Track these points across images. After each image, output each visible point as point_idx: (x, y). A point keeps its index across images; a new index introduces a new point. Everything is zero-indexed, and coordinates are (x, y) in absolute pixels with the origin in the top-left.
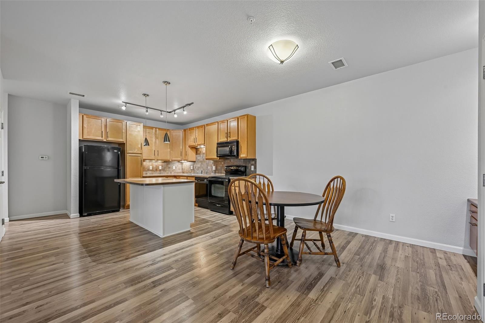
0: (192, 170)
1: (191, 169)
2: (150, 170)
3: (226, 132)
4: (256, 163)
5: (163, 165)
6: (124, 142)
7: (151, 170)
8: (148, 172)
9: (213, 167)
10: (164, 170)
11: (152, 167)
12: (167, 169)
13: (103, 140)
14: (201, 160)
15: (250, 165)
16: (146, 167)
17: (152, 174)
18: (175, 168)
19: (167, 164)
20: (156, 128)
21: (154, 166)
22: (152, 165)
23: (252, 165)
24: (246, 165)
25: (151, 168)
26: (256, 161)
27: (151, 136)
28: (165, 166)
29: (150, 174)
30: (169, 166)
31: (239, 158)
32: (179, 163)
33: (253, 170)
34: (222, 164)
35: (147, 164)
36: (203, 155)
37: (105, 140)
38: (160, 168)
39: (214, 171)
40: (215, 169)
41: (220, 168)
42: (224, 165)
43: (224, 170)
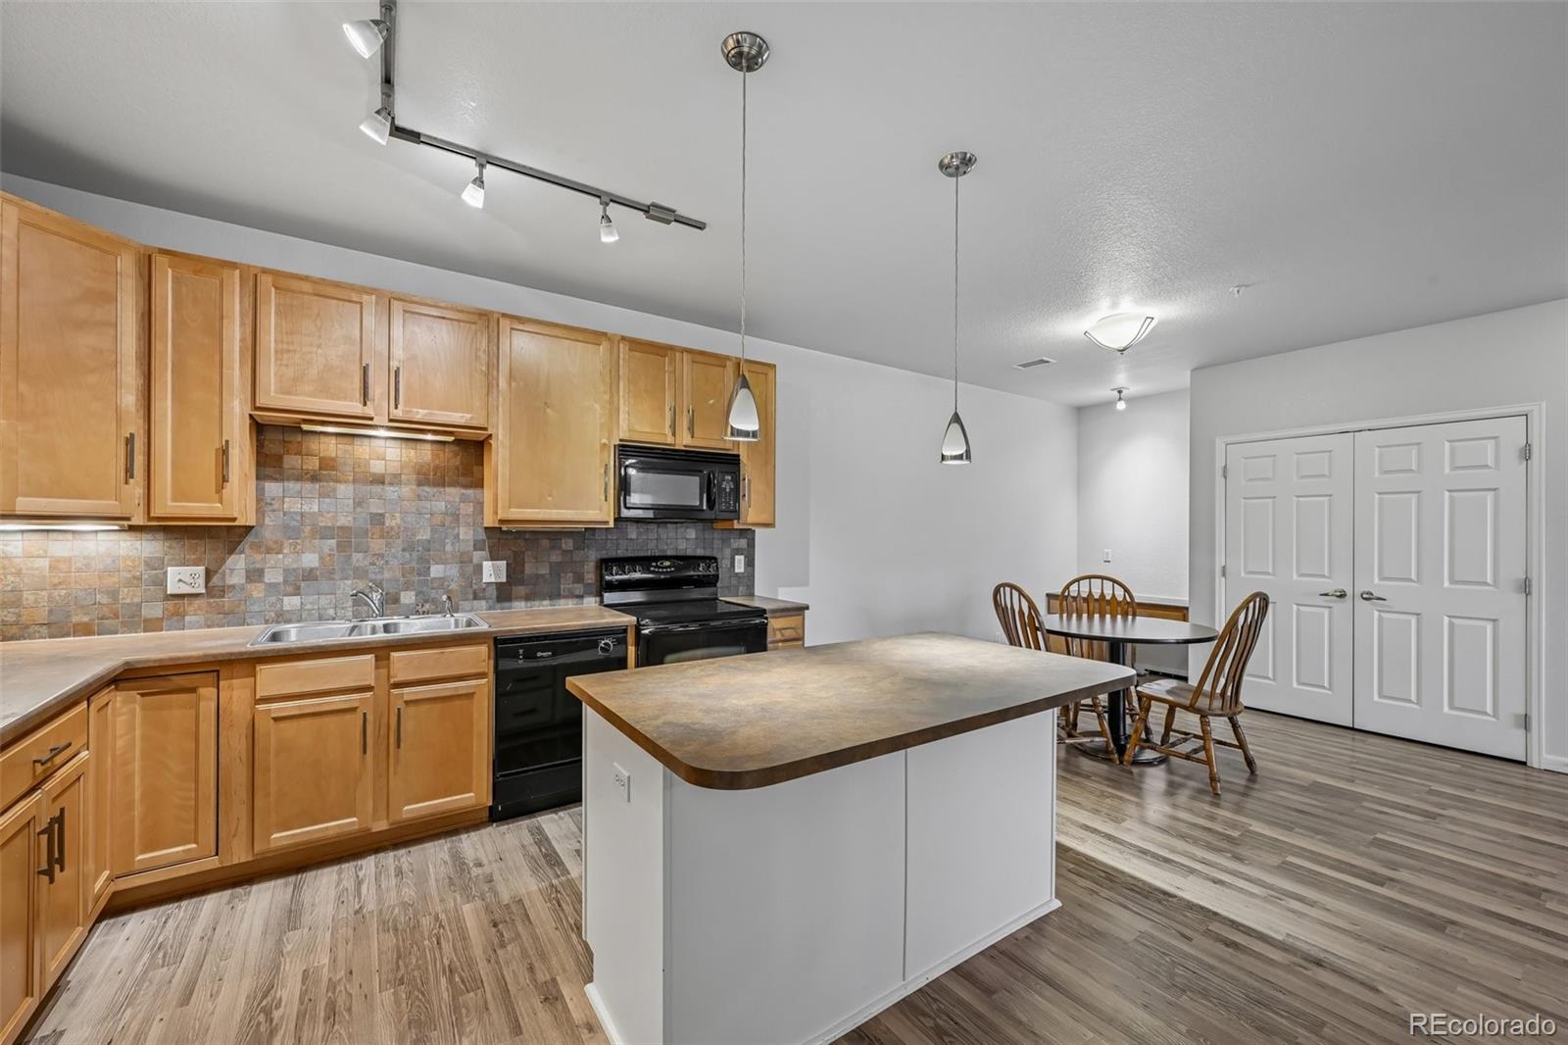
4: (751, 544)
9: (487, 565)
14: (343, 521)
15: (727, 552)
23: (738, 551)
24: (708, 553)
26: (754, 539)
33: (742, 570)
36: (377, 489)
39: (493, 592)
41: (544, 571)
42: (578, 556)
43: (579, 578)
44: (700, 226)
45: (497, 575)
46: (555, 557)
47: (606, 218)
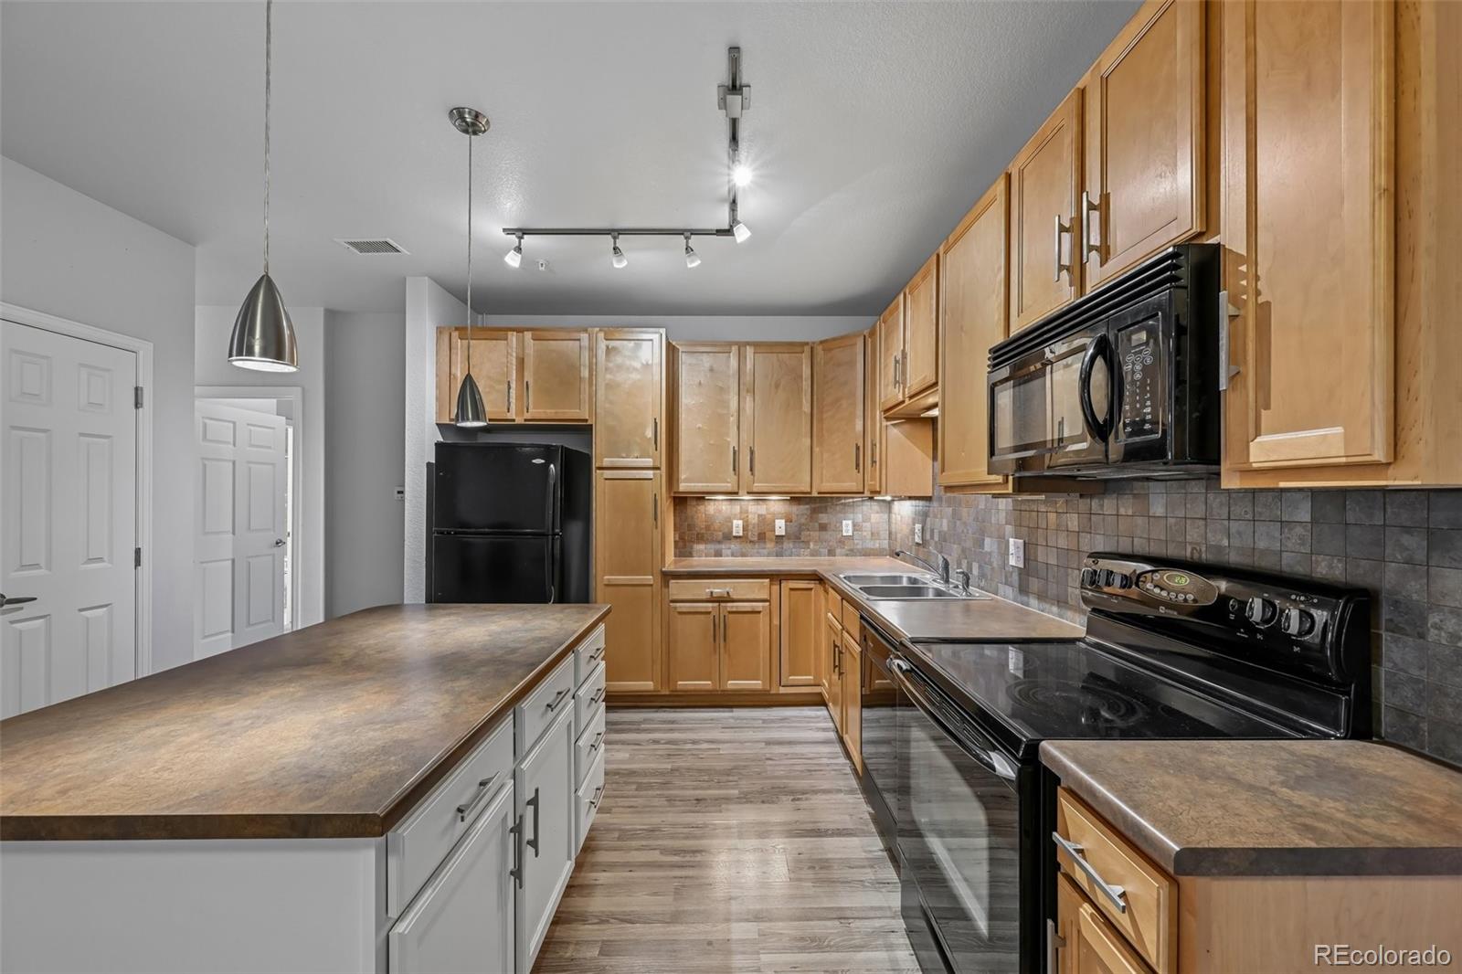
0: (917, 544)
1: (918, 540)
2: (736, 537)
5: (794, 518)
6: (586, 420)
7: (740, 537)
8: (723, 546)
9: (1012, 544)
10: (795, 536)
11: (740, 522)
12: (815, 534)
13: (514, 420)
16: (716, 526)
17: (743, 555)
18: (850, 528)
19: (814, 511)
20: (741, 346)
21: (753, 519)
22: (744, 515)
25: (737, 527)
27: (720, 384)
28: (803, 521)
29: (733, 555)
30: (824, 518)
32: (875, 506)
35: (720, 511)
37: (519, 421)
38: (780, 527)
39: (1015, 577)
40: (1021, 565)
41: (1053, 560)
42: (1085, 542)
45: (1017, 561)
46: (1062, 542)
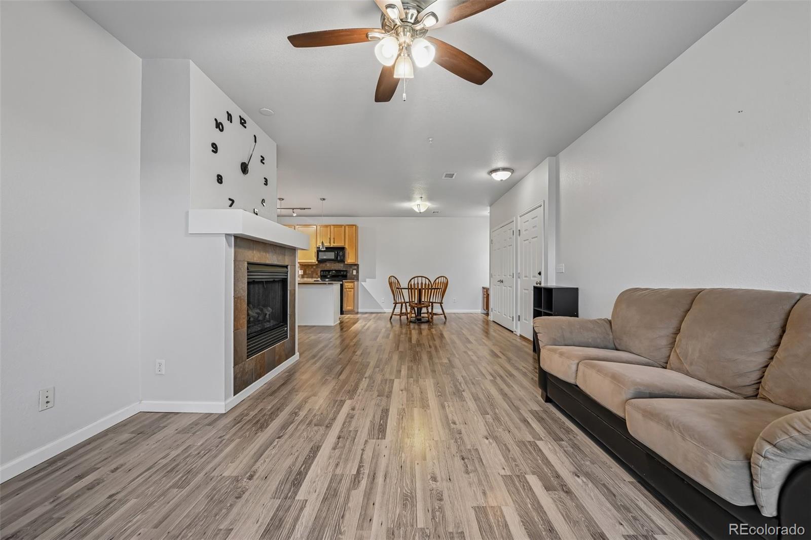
3: (329, 237)
4: (358, 268)
9: (300, 271)
15: (351, 269)
23: (354, 269)
24: (346, 270)
26: (359, 266)
31: (346, 263)
33: (355, 274)
34: (314, 269)
40: (302, 274)
41: (310, 272)
42: (317, 270)
43: (317, 274)
44: (310, 209)
46: (312, 270)
47: (293, 212)
